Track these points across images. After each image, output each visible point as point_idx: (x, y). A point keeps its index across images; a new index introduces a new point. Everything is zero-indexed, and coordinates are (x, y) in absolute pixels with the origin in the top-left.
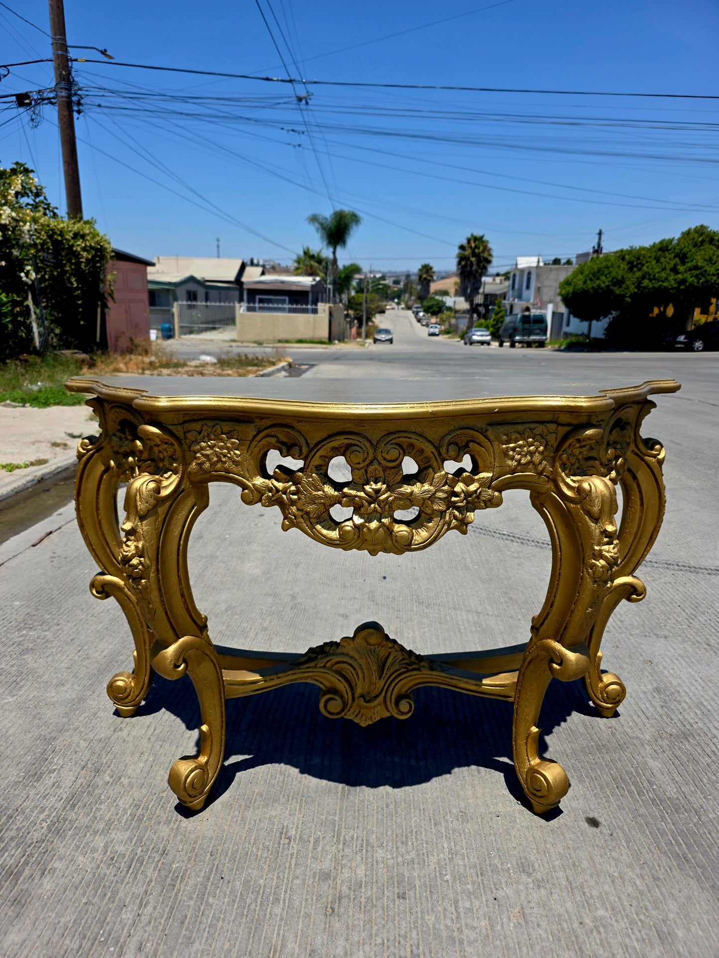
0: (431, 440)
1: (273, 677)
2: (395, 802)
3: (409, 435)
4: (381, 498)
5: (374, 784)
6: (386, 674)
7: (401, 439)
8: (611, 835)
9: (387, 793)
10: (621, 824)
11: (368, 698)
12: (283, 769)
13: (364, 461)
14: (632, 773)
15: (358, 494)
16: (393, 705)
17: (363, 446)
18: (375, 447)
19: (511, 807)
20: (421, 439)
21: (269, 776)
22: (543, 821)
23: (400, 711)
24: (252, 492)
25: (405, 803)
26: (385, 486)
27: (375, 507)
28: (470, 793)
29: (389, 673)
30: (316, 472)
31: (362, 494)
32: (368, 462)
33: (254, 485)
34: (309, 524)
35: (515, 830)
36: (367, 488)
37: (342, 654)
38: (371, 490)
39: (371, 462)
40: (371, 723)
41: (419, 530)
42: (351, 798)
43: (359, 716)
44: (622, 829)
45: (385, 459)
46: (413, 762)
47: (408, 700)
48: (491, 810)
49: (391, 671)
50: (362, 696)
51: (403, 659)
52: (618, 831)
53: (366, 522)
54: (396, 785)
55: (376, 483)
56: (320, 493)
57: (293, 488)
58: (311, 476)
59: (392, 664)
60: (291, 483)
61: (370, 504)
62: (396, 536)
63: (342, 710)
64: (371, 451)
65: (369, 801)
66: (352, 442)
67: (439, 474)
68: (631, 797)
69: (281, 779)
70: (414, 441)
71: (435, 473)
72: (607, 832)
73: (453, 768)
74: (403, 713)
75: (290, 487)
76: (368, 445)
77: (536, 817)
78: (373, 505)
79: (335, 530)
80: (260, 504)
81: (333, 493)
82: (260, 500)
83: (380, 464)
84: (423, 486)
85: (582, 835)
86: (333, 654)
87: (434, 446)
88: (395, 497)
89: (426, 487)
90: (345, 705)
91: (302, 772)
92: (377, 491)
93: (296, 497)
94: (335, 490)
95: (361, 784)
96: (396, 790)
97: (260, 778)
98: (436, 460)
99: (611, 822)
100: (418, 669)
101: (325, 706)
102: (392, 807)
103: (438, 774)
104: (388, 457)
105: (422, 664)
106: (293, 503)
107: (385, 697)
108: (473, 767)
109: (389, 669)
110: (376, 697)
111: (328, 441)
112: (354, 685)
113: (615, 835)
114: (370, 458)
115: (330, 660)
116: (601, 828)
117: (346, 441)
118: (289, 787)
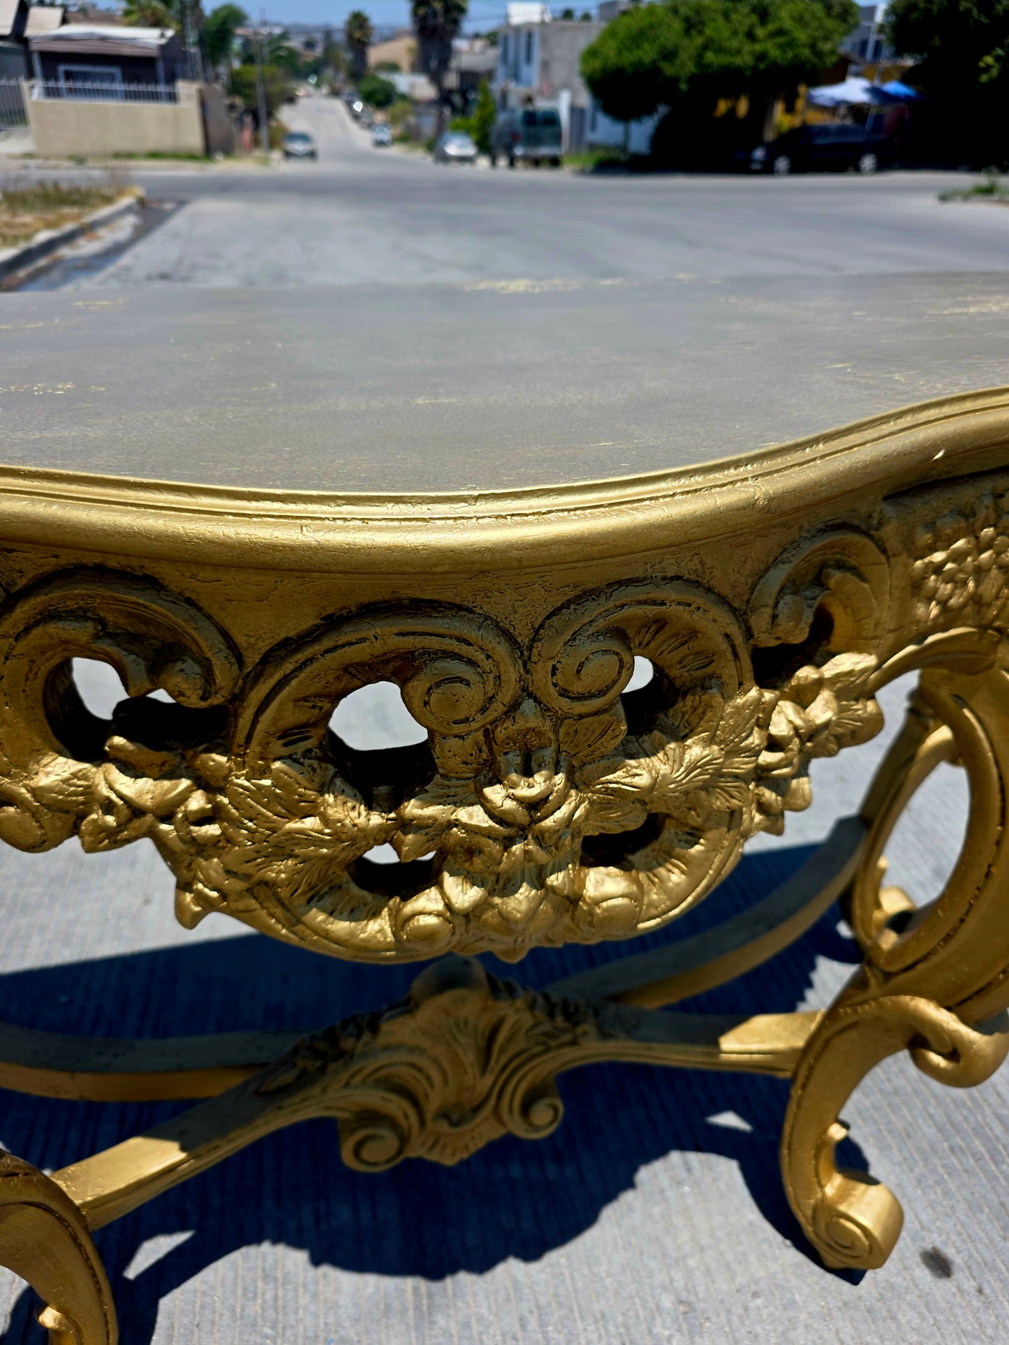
0: (726, 591)
1: (214, 1143)
2: (539, 1307)
3: (657, 595)
4: (548, 822)
5: (482, 1265)
6: (497, 1061)
7: (627, 611)
8: (980, 1291)
9: (516, 1283)
10: (988, 1256)
11: (455, 1117)
12: (270, 1261)
13: (483, 710)
14: (964, 1102)
15: (463, 814)
16: (517, 1117)
17: (480, 657)
18: (523, 652)
19: (775, 1259)
20: (698, 599)
21: (240, 1291)
22: (845, 1286)
23: (531, 1125)
24: (35, 815)
25: (560, 1305)
26: (560, 779)
27: (526, 852)
28: (684, 1236)
29: (503, 1060)
30: (285, 751)
31: (475, 816)
32: (497, 709)
33: (33, 791)
34: (279, 911)
35: (801, 1330)
36: (495, 794)
37: (386, 1048)
38: (509, 805)
39: (514, 707)
40: (465, 1156)
41: (662, 871)
42: (441, 1322)
43: (438, 1149)
44: (994, 1269)
45: (564, 693)
46: (552, 1171)
47: (547, 1101)
48: (740, 1280)
49: (510, 1053)
50: (444, 1115)
51: (536, 1025)
52: (988, 1276)
53: (491, 893)
54: (531, 1251)
55: (528, 772)
56: (311, 823)
57: (197, 801)
58: (264, 772)
59: (509, 1040)
60: (185, 783)
61: (508, 842)
62: (591, 913)
63: (399, 1152)
64: (512, 674)
65: (480, 1319)
66: (433, 643)
67: (739, 701)
68: (982, 1169)
69: (269, 1296)
70: (672, 610)
71: (727, 697)
72: (970, 1285)
73: (634, 1170)
74: (537, 1129)
75: (184, 797)
76: (501, 650)
77: (830, 1277)
78: (517, 848)
79: (375, 914)
80: (74, 843)
81: (361, 821)
82: (75, 830)
83: (545, 709)
84: (685, 749)
85: (927, 1306)
86: (365, 1055)
87: (733, 610)
88: (592, 803)
89: (695, 751)
90: (404, 1140)
91: (316, 1261)
92: (535, 806)
93: (213, 830)
94: (370, 808)
95: (453, 1269)
96: (534, 1267)
97: (218, 1305)
98: (736, 655)
99: (971, 1256)
100: (574, 1043)
101: (357, 1152)
102: (533, 1324)
103: (610, 1196)
104: (578, 687)
105: (579, 1030)
106: (204, 848)
107: (496, 1108)
108: (675, 1157)
109: (502, 1051)
110: (477, 1109)
111: (326, 643)
112: (421, 1097)
113: (987, 1291)
114: (506, 696)
115: (360, 1070)
116: (959, 1274)
117: (408, 643)
118: (292, 1319)
